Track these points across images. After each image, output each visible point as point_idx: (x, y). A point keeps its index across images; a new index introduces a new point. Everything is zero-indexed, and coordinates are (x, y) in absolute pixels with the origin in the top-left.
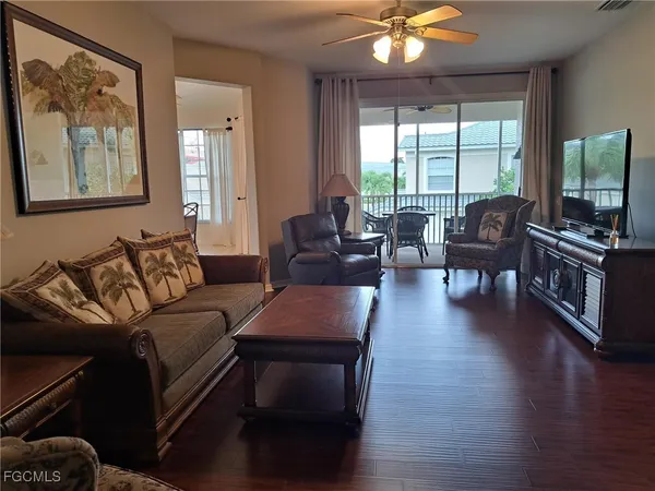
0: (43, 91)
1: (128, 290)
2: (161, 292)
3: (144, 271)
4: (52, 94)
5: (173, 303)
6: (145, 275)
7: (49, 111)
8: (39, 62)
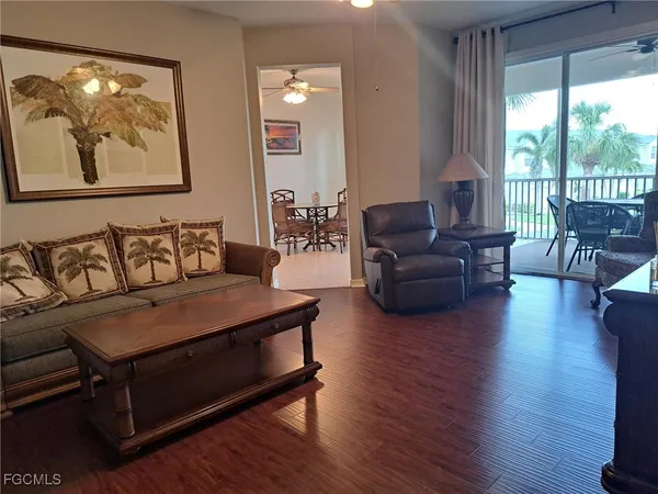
0: (39, 101)
1: (89, 270)
2: (141, 275)
3: (126, 255)
4: (50, 102)
5: (155, 286)
6: (126, 258)
7: (47, 116)
8: (35, 77)
